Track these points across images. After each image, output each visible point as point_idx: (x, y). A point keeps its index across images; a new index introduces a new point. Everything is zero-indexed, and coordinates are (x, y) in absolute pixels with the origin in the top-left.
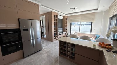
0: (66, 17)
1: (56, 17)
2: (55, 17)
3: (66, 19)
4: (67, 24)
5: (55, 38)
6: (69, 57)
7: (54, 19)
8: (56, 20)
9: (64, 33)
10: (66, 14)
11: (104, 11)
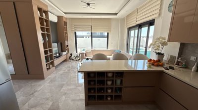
0: (64, 20)
1: (44, 14)
2: (41, 15)
3: (66, 24)
4: (67, 33)
5: (50, 68)
6: (109, 99)
7: (40, 18)
8: (45, 24)
9: (64, 53)
10: (65, 13)
11: (121, 19)
